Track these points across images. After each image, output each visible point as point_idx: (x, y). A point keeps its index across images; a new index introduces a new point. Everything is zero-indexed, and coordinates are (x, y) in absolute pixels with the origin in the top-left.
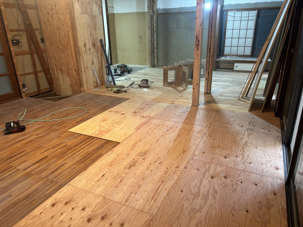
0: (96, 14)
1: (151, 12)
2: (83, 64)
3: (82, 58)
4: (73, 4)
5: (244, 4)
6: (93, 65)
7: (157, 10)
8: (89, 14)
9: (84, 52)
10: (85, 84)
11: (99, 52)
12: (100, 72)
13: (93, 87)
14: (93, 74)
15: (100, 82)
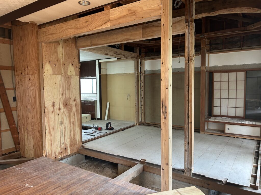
0: (71, 75)
1: (137, 73)
2: (49, 124)
3: (48, 118)
4: (43, 65)
5: (230, 66)
6: (62, 125)
7: (145, 71)
8: (63, 74)
9: (51, 112)
10: (49, 147)
11: (71, 112)
12: (70, 132)
13: (60, 149)
14: (61, 135)
15: (69, 143)
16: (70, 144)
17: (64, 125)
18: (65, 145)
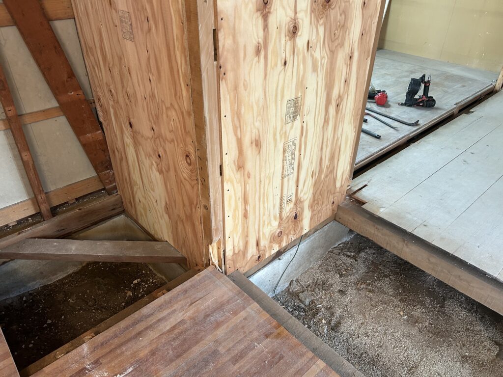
10: (235, 226)
11: (342, 45)
12: (322, 149)
13: (275, 224)
14: (286, 167)
15: (311, 192)
16: (314, 194)
17: (302, 118)
18: (296, 204)
